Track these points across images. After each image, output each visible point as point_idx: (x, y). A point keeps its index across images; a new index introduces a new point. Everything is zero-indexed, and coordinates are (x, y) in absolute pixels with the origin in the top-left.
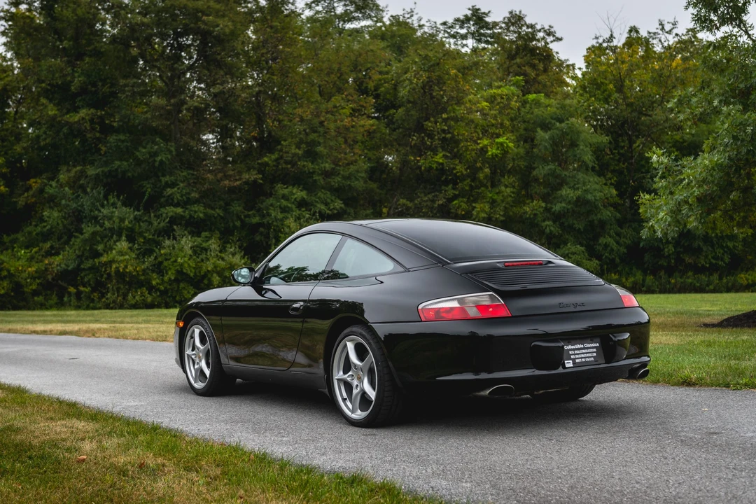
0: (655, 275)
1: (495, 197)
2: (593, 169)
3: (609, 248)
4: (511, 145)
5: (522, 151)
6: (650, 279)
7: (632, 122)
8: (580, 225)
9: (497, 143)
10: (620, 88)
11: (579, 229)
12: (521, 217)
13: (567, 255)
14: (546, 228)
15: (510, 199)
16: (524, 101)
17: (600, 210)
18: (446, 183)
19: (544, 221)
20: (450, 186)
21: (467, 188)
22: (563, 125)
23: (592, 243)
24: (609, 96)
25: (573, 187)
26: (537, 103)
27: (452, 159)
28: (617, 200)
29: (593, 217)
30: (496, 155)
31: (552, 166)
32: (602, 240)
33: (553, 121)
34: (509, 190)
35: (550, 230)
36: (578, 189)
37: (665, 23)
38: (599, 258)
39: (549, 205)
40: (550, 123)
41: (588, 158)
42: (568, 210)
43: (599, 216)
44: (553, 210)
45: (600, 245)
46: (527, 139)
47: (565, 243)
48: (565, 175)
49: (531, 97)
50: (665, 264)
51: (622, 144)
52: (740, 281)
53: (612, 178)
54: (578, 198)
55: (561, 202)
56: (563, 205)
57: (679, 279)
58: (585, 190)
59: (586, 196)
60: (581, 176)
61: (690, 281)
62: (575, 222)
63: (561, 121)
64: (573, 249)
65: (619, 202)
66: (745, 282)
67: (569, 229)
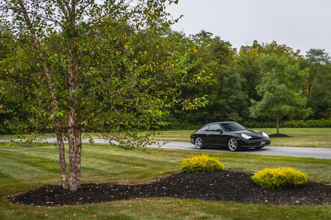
0: (259, 122)
1: (211, 98)
2: (241, 89)
4: (216, 82)
5: (219, 83)
6: (258, 123)
7: (254, 74)
8: (237, 107)
9: (212, 81)
10: (250, 63)
12: (219, 104)
13: (233, 116)
15: (215, 98)
16: (220, 67)
17: (243, 102)
18: (196, 93)
19: (226, 105)
20: (197, 94)
21: (202, 95)
22: (232, 76)
23: (240, 112)
24: (247, 66)
26: (224, 68)
27: (197, 85)
28: (248, 99)
29: (241, 104)
30: (211, 85)
31: (228, 88)
32: (244, 111)
33: (229, 74)
34: (215, 96)
35: (228, 108)
36: (236, 95)
37: (264, 43)
38: (242, 117)
39: (227, 100)
41: (240, 86)
42: (233, 102)
43: (243, 104)
44: (229, 102)
45: (243, 113)
46: (221, 79)
47: (232, 112)
48: (233, 91)
49: (223, 66)
50: (263, 119)
51: (250, 81)
52: (285, 124)
53: (247, 92)
54: (236, 98)
56: (232, 100)
57: (266, 123)
58: (238, 96)
59: (239, 98)
60: (237, 91)
61: (270, 124)
62: (235, 105)
63: (231, 74)
64: (235, 114)
66: (286, 125)
67: (233, 108)
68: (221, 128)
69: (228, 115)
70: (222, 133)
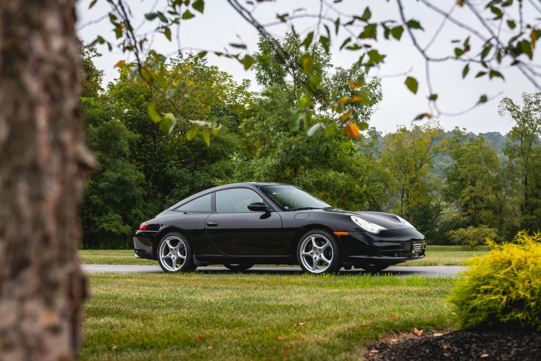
3: (138, 217)
8: (118, 200)
11: (118, 202)
13: (109, 220)
14: (93, 200)
17: (134, 188)
19: (91, 195)
22: (108, 123)
23: (125, 213)
25: (114, 170)
26: (88, 103)
28: (144, 181)
29: (128, 193)
32: (133, 211)
33: (101, 120)
35: (96, 202)
36: (118, 172)
37: (183, 53)
38: (130, 224)
39: (96, 183)
40: (99, 121)
41: (126, 149)
42: (110, 187)
43: (132, 193)
44: (99, 186)
45: (132, 214)
47: (107, 213)
48: (109, 161)
49: (84, 99)
51: (149, 140)
53: (141, 165)
54: (118, 178)
55: (104, 181)
56: (107, 183)
58: (123, 173)
59: (124, 177)
60: (120, 162)
62: (114, 196)
63: (106, 119)
64: (113, 217)
65: (145, 183)
67: (110, 201)
68: (265, 201)
69: (96, 219)
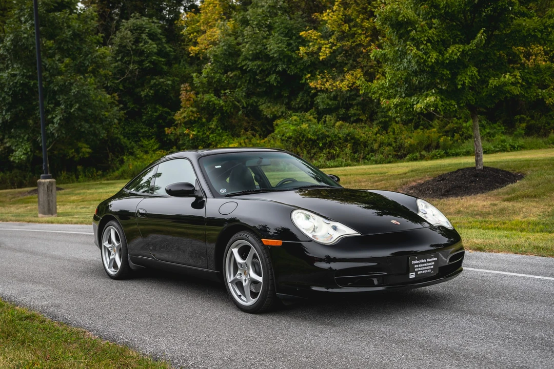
68: (198, 181)
70: (199, 203)
